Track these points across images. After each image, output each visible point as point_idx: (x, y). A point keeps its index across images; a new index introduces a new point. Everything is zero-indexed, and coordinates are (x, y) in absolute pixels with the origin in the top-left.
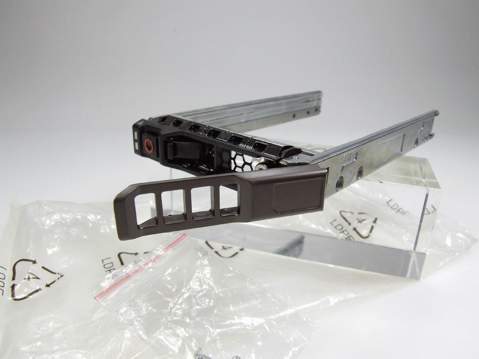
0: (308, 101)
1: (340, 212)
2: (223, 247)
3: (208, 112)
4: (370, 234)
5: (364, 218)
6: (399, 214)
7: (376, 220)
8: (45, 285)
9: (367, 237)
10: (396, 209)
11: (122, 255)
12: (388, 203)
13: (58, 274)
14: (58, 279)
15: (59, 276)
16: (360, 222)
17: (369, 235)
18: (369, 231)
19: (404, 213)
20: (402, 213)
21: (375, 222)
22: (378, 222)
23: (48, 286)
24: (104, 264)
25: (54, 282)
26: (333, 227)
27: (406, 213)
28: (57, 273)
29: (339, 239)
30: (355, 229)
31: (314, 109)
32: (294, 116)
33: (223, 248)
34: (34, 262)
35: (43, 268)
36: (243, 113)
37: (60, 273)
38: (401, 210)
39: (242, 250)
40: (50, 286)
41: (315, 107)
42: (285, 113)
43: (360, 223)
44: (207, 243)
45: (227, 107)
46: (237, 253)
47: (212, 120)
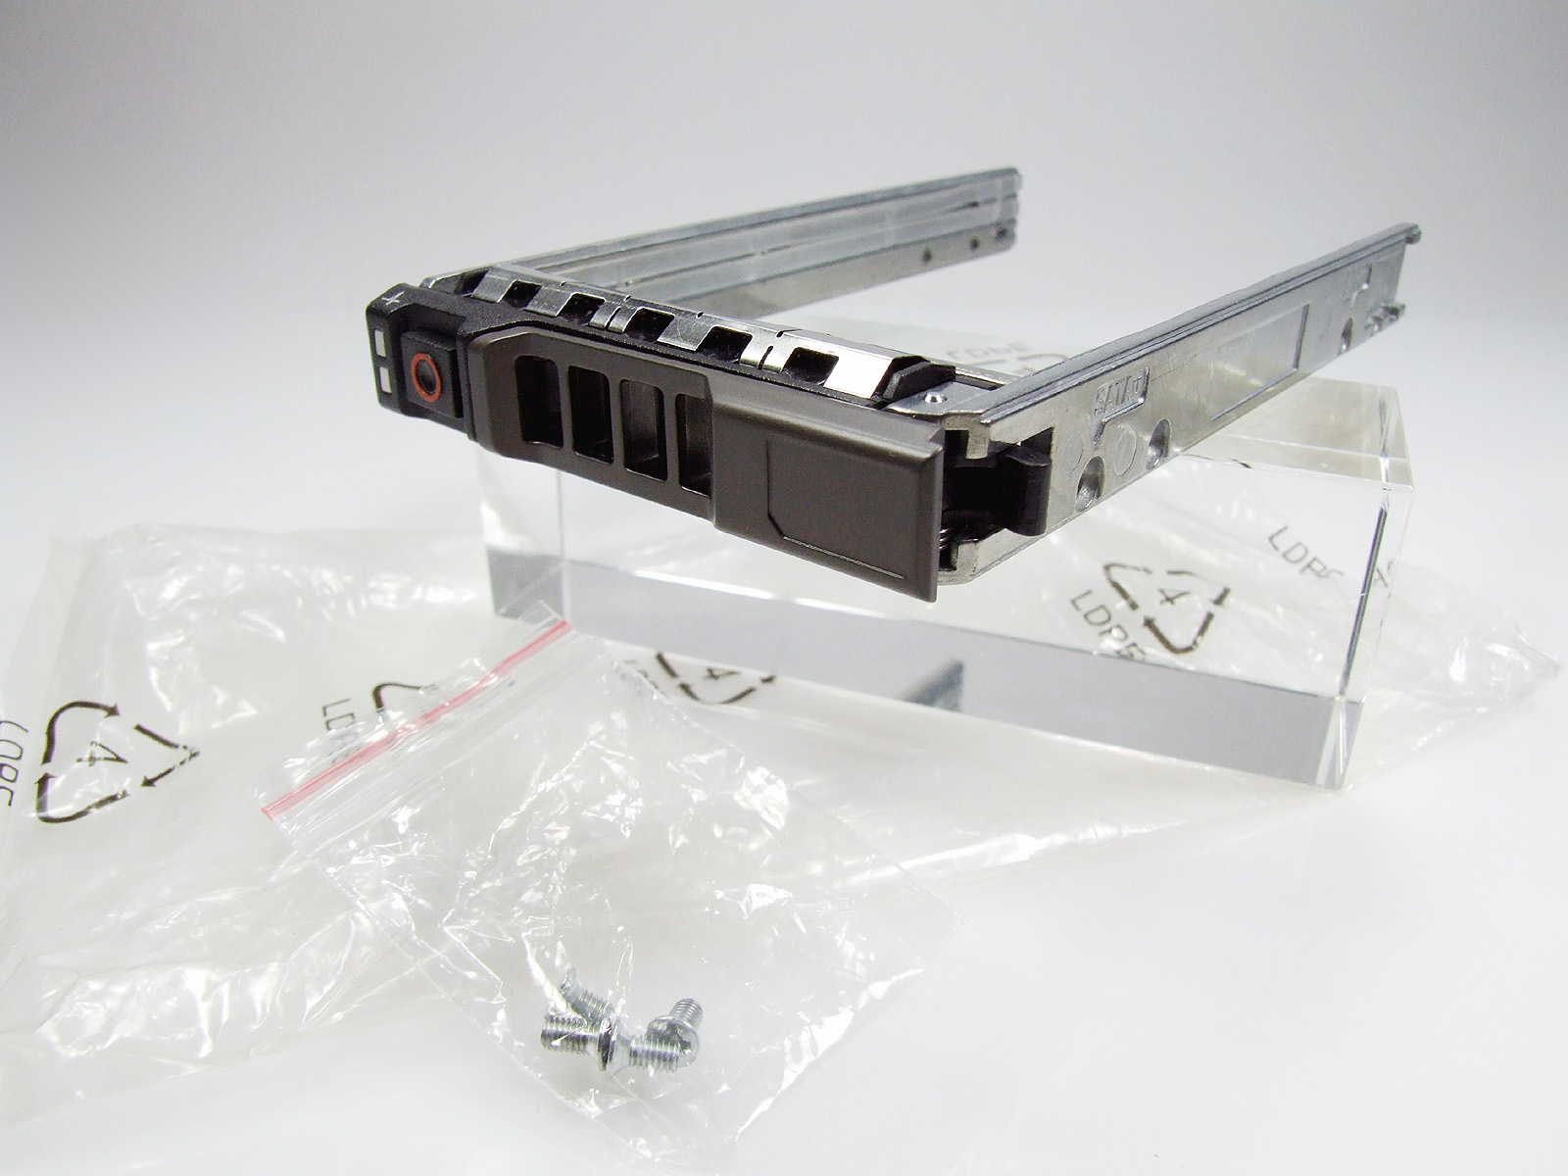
0: (974, 205)
1: (1107, 568)
2: (710, 671)
3: (629, 251)
4: (1199, 639)
5: (1183, 589)
6: (1309, 575)
7: (1226, 592)
8: (141, 781)
9: (1188, 649)
10: (1300, 560)
11: (385, 693)
12: (1271, 539)
13: (185, 747)
14: (182, 763)
15: (187, 754)
16: (1170, 600)
17: (1195, 643)
18: (1196, 629)
19: (1324, 573)
20: (1318, 575)
21: (1219, 601)
22: (1230, 600)
23: (149, 783)
24: (329, 717)
25: (169, 771)
26: (1079, 616)
27: (1334, 575)
28: (181, 747)
29: (1095, 653)
30: (1149, 623)
31: (994, 233)
32: (927, 257)
33: (707, 674)
34: (112, 711)
35: (139, 728)
36: (751, 251)
37: (190, 746)
38: (1317, 566)
39: (769, 680)
40: (156, 783)
41: (998, 224)
42: (895, 247)
43: (1168, 605)
44: (660, 658)
45: (695, 233)
46: (750, 691)
47: (644, 280)
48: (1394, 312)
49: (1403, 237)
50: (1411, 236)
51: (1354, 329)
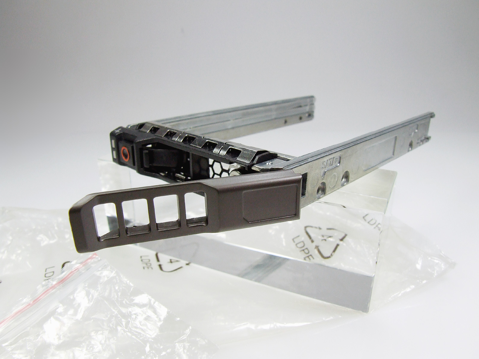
0: (300, 106)
1: (306, 227)
3: (191, 118)
7: (346, 236)
16: (325, 239)
21: (342, 240)
31: (307, 115)
32: (286, 122)
36: (229, 119)
41: (308, 112)
42: (275, 119)
43: (324, 241)
47: (196, 127)
48: (428, 139)
49: (429, 116)
50: (432, 115)
51: (413, 144)
